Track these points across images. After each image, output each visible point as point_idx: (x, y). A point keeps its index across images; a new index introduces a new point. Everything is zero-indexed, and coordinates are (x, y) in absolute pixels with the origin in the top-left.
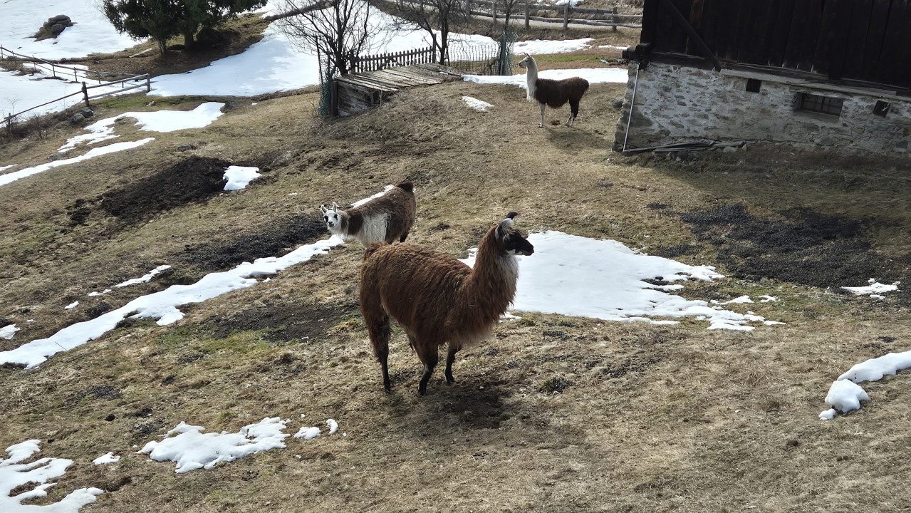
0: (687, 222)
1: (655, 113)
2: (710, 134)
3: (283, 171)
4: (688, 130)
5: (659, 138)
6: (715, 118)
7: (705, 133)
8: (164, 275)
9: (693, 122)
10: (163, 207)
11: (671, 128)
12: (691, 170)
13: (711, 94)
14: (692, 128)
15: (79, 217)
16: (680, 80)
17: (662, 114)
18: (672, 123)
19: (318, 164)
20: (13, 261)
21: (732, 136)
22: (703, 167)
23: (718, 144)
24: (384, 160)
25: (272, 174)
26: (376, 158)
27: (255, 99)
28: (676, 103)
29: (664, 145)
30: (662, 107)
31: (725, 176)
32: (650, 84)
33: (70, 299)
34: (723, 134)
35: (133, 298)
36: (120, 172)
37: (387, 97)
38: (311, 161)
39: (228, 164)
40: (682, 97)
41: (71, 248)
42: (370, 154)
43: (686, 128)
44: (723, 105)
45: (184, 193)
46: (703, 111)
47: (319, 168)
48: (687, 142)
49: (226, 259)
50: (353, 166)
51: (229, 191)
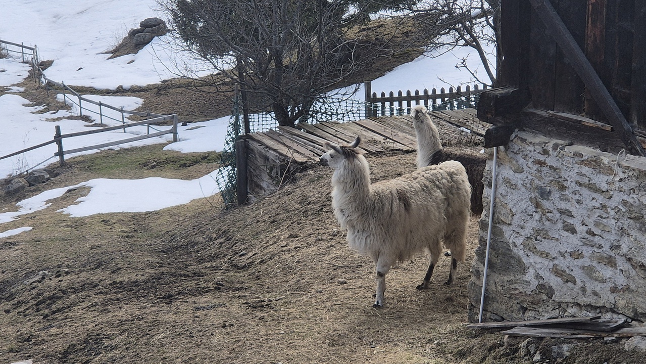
6: (627, 266)
11: (554, 281)
14: (589, 287)
16: (563, 174)
17: (539, 248)
18: (558, 272)
28: (560, 225)
30: (538, 232)
32: (517, 178)
43: (579, 284)
46: (607, 249)
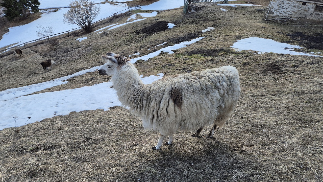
0: (288, 36)
1: (276, 11)
2: (290, 16)
3: (181, 25)
4: (284, 15)
5: (276, 17)
6: (292, 12)
7: (288, 16)
9: (285, 13)
10: (155, 32)
11: (279, 14)
12: (284, 24)
13: (292, 6)
15: (138, 33)
17: (277, 11)
19: (189, 23)
21: (295, 16)
22: (288, 24)
23: (291, 18)
24: (205, 22)
25: (178, 25)
26: (202, 21)
27: (164, 11)
28: (282, 8)
29: (277, 18)
30: (278, 9)
31: (294, 26)
32: (276, 3)
33: (148, 48)
34: (293, 16)
36: (143, 25)
37: (201, 8)
38: (187, 22)
39: (168, 23)
40: (284, 7)
42: (201, 21)
43: (283, 14)
44: (295, 8)
45: (160, 29)
46: (289, 10)
47: (189, 24)
48: (283, 18)
49: (178, 41)
50: (197, 23)
51: (169, 29)
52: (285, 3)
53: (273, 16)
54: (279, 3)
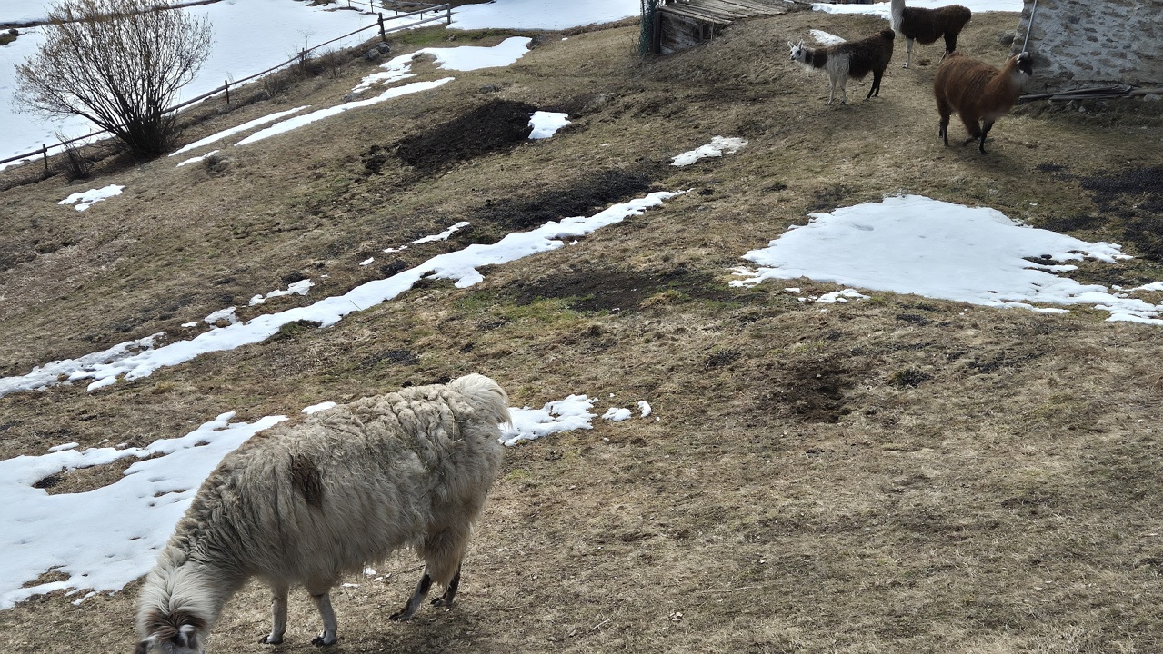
0: (1088, 188)
1: (1056, 50)
2: (1127, 78)
3: (596, 118)
4: (1099, 73)
5: (1059, 83)
6: (1135, 57)
7: (1120, 76)
8: (463, 232)
9: (1105, 63)
10: (462, 157)
11: (1075, 69)
12: (1098, 123)
13: (1133, 26)
14: (1104, 70)
15: (374, 166)
16: (1092, 8)
17: (1065, 51)
18: (1078, 64)
19: (635, 110)
20: (307, 212)
21: (1156, 81)
22: (1114, 119)
23: (1137, 90)
24: (712, 107)
25: (582, 121)
26: (703, 104)
27: (565, 33)
28: (1084, 37)
29: (1065, 91)
30: (1065, 43)
31: (1142, 132)
32: (1053, 13)
33: (365, 255)
34: (1144, 77)
35: (430, 257)
36: (417, 117)
37: (719, 29)
38: (628, 107)
39: (535, 109)
40: (1094, 31)
41: (365, 199)
42: (696, 99)
43: (1095, 69)
44: (1148, 40)
45: (485, 141)
46: (1120, 49)
47: (636, 116)
48: (1095, 87)
49: (529, 217)
50: (675, 113)
51: (534, 140)
52: (1097, 13)
53: (1045, 75)
54: (1069, 14)
